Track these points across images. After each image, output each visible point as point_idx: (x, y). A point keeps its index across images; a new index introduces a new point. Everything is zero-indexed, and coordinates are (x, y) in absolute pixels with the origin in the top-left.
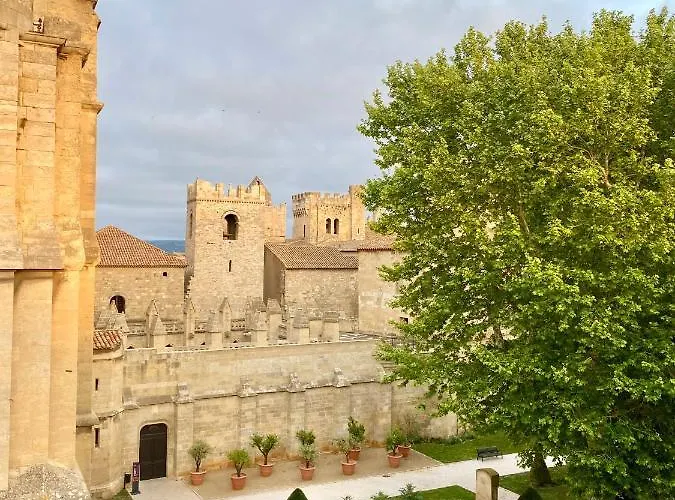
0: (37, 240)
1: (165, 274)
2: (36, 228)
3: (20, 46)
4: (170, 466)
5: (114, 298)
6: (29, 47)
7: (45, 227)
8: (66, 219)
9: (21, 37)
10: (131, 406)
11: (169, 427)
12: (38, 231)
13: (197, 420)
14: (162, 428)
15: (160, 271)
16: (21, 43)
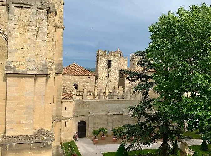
0: (41, 66)
1: (89, 78)
2: (41, 62)
3: (37, 10)
4: (87, 134)
5: (74, 84)
6: (39, 10)
7: (44, 62)
8: (50, 60)
9: (37, 8)
10: (76, 116)
11: (87, 122)
12: (41, 63)
13: (95, 121)
14: (85, 123)
15: (88, 77)
16: (37, 9)
